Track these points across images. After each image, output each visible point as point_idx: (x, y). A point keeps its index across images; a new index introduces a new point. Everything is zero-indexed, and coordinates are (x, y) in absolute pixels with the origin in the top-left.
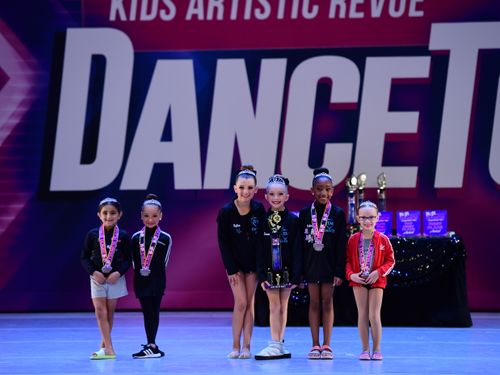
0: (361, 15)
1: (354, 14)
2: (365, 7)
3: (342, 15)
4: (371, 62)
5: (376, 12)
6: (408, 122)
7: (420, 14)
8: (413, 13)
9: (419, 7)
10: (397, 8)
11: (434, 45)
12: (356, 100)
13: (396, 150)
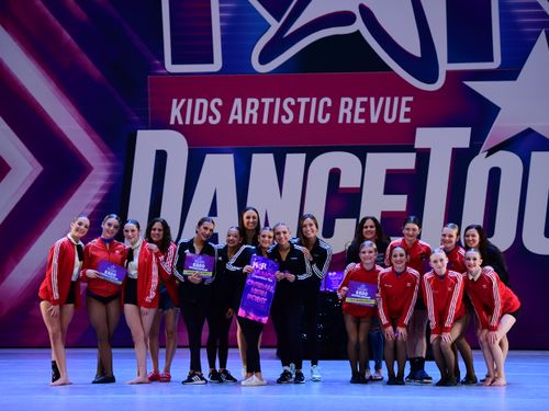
0: (363, 121)
1: (357, 120)
2: (365, 115)
3: (348, 121)
4: (370, 156)
5: (374, 119)
6: (399, 203)
7: (408, 120)
8: (403, 120)
9: (407, 115)
10: (390, 117)
11: (418, 145)
12: (359, 186)
13: (390, 225)
